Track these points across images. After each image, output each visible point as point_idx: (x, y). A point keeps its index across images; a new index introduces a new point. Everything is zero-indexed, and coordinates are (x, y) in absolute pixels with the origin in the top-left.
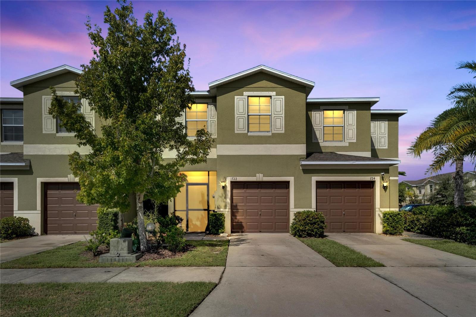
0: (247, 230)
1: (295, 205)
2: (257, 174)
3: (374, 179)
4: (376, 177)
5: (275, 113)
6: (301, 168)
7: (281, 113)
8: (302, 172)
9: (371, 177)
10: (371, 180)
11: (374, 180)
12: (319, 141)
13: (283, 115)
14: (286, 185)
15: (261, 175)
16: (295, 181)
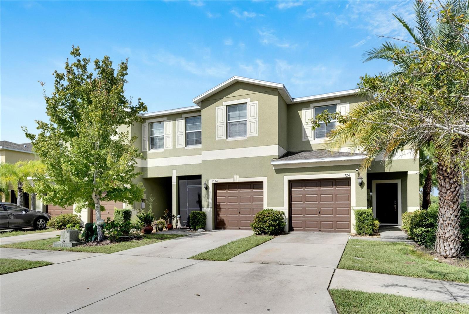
0: (229, 227)
1: (268, 204)
2: (234, 176)
3: (349, 175)
4: (350, 174)
5: (250, 118)
6: (274, 168)
7: (255, 117)
8: (275, 172)
9: (345, 174)
10: (346, 177)
11: (348, 177)
12: (309, 139)
13: (257, 119)
14: (259, 185)
15: (238, 177)
16: (268, 181)
